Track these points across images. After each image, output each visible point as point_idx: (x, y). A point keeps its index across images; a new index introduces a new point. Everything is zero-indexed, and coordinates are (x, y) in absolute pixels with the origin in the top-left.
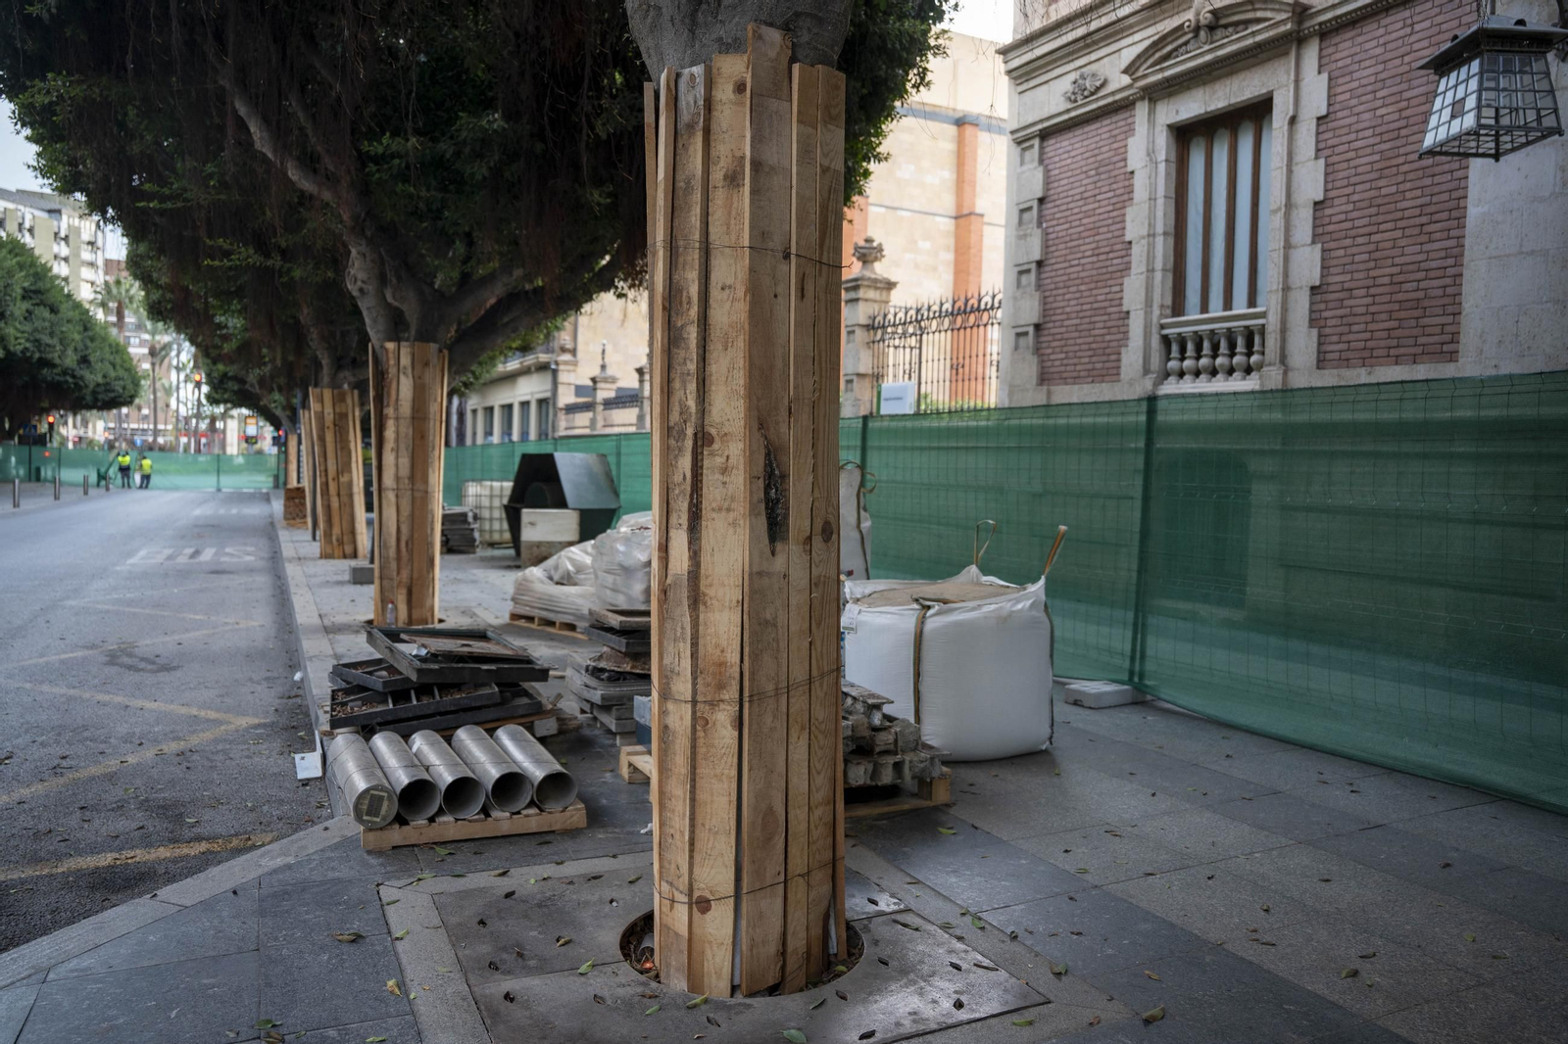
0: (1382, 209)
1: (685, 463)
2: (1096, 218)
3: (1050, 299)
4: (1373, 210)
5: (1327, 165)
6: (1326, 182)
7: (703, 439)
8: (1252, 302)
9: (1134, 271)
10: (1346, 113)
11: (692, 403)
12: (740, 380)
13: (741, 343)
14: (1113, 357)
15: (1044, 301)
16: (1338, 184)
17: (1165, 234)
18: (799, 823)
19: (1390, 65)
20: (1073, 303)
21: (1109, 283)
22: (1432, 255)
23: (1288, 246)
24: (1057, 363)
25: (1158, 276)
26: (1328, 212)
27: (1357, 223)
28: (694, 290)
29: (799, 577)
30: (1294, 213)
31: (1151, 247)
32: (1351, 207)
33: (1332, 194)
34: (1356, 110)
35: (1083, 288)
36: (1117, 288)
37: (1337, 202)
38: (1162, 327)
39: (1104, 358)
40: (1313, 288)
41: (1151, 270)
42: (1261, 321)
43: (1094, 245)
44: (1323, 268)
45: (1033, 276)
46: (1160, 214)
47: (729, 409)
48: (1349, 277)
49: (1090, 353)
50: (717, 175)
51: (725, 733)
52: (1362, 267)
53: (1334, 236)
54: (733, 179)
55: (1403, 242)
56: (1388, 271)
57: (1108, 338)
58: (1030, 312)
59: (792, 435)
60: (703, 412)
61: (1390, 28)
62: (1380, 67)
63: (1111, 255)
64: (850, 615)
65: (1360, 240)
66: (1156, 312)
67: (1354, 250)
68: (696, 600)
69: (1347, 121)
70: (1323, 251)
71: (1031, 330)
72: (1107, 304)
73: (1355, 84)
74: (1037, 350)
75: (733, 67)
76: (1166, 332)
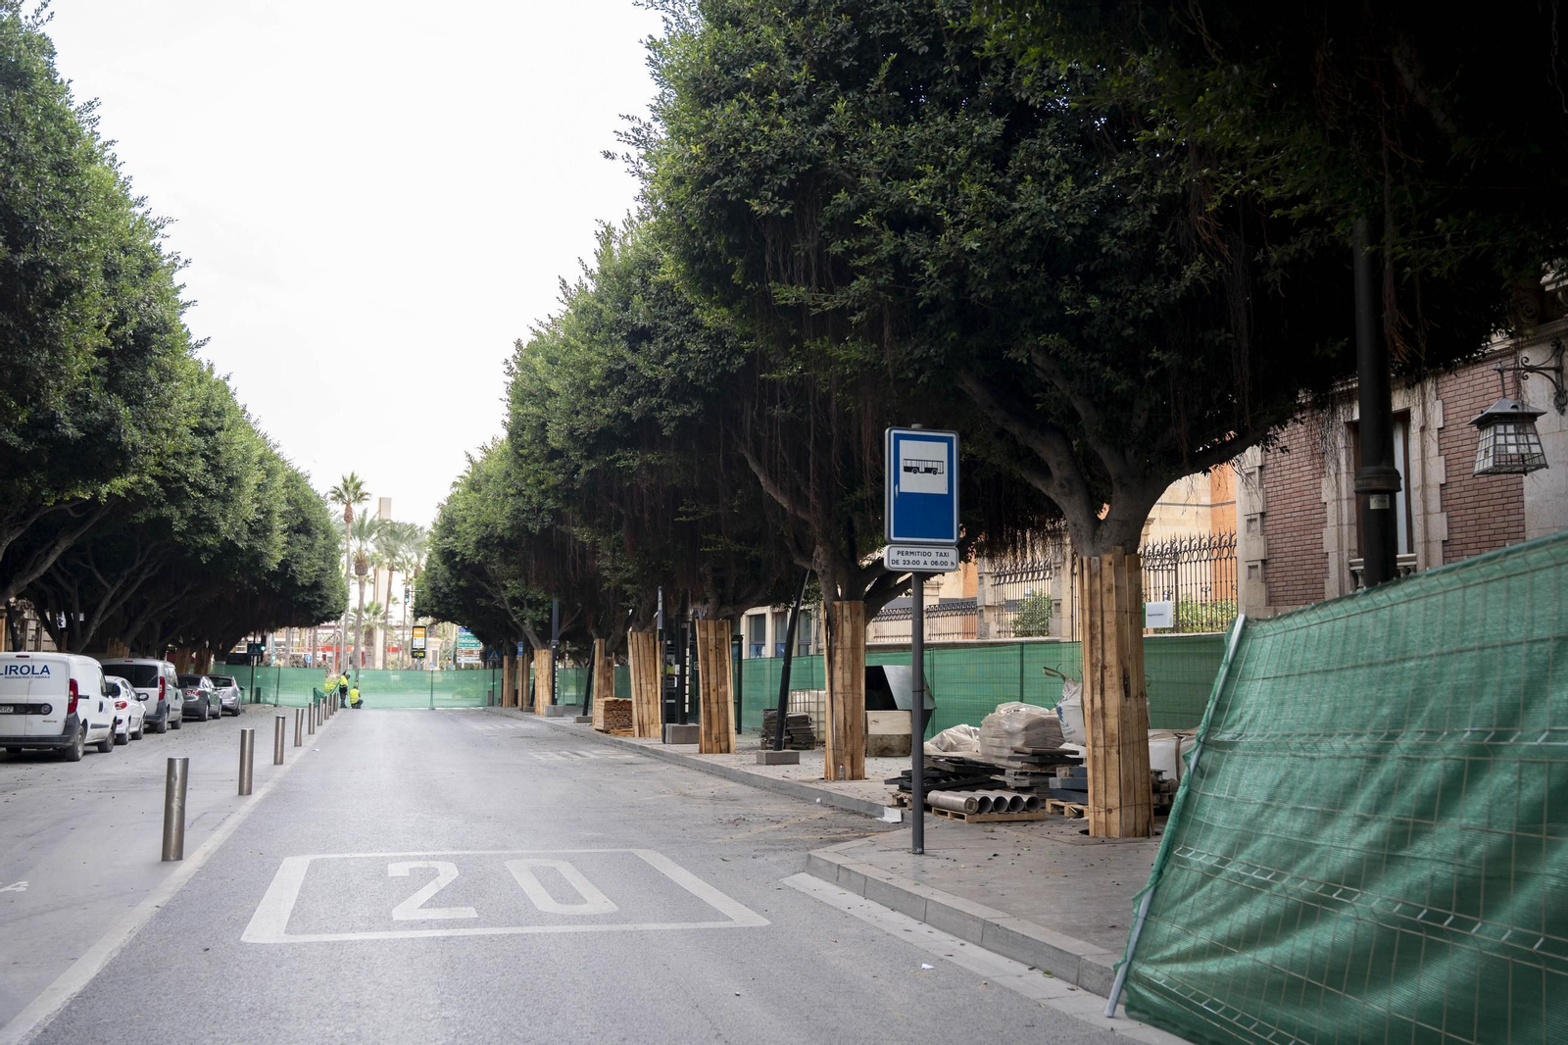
0: (1481, 492)
1: (1099, 674)
2: (1301, 484)
3: (1272, 542)
4: (1475, 492)
5: (1446, 460)
6: (1446, 471)
7: (1104, 667)
8: (1410, 549)
9: (1329, 524)
10: (1454, 427)
11: (1100, 657)
12: (1114, 649)
13: (1114, 639)
14: (1319, 586)
15: (1268, 543)
16: (1455, 473)
17: (1348, 499)
18: (1138, 788)
19: (1477, 399)
20: (1289, 545)
21: (1314, 531)
22: (1511, 524)
23: (1426, 513)
24: (1280, 589)
25: (1346, 528)
26: (1449, 491)
27: (1467, 500)
28: (1099, 623)
29: (1135, 708)
30: (1429, 491)
31: (1339, 507)
32: (1462, 489)
33: (1451, 480)
34: (1461, 426)
35: (1295, 534)
36: (1319, 536)
37: (1454, 485)
38: (1351, 565)
39: (1313, 586)
40: (1444, 542)
41: (1340, 525)
42: (1414, 563)
43: (1300, 504)
44: (1449, 528)
45: (1258, 524)
46: (1343, 485)
47: (1111, 658)
48: (1464, 535)
49: (1303, 582)
50: (1104, 590)
51: (1115, 756)
52: (1472, 529)
53: (1455, 507)
54: (1109, 591)
55: (1493, 515)
56: (1487, 532)
57: (1315, 571)
58: (1258, 551)
59: (1130, 665)
60: (1103, 659)
61: (1476, 376)
62: (1472, 400)
63: (1313, 512)
64: (1151, 744)
65: (1470, 511)
66: (1346, 555)
67: (1467, 518)
68: (1104, 715)
69: (1456, 433)
70: (1448, 517)
71: (1259, 564)
72: (1312, 547)
73: (1458, 409)
74: (1265, 580)
75: (1108, 558)
76: (1353, 568)
